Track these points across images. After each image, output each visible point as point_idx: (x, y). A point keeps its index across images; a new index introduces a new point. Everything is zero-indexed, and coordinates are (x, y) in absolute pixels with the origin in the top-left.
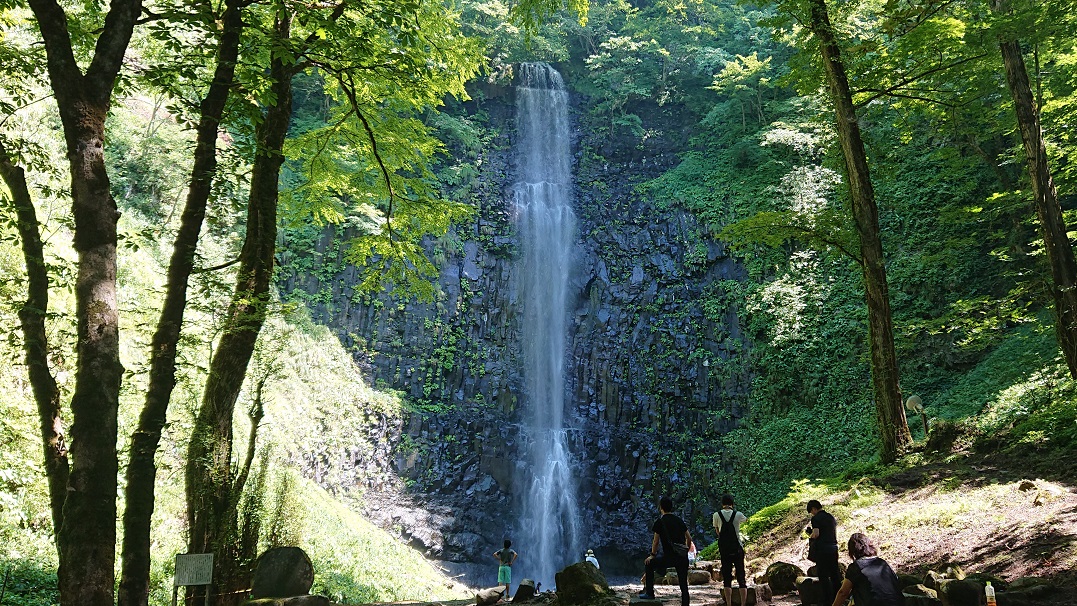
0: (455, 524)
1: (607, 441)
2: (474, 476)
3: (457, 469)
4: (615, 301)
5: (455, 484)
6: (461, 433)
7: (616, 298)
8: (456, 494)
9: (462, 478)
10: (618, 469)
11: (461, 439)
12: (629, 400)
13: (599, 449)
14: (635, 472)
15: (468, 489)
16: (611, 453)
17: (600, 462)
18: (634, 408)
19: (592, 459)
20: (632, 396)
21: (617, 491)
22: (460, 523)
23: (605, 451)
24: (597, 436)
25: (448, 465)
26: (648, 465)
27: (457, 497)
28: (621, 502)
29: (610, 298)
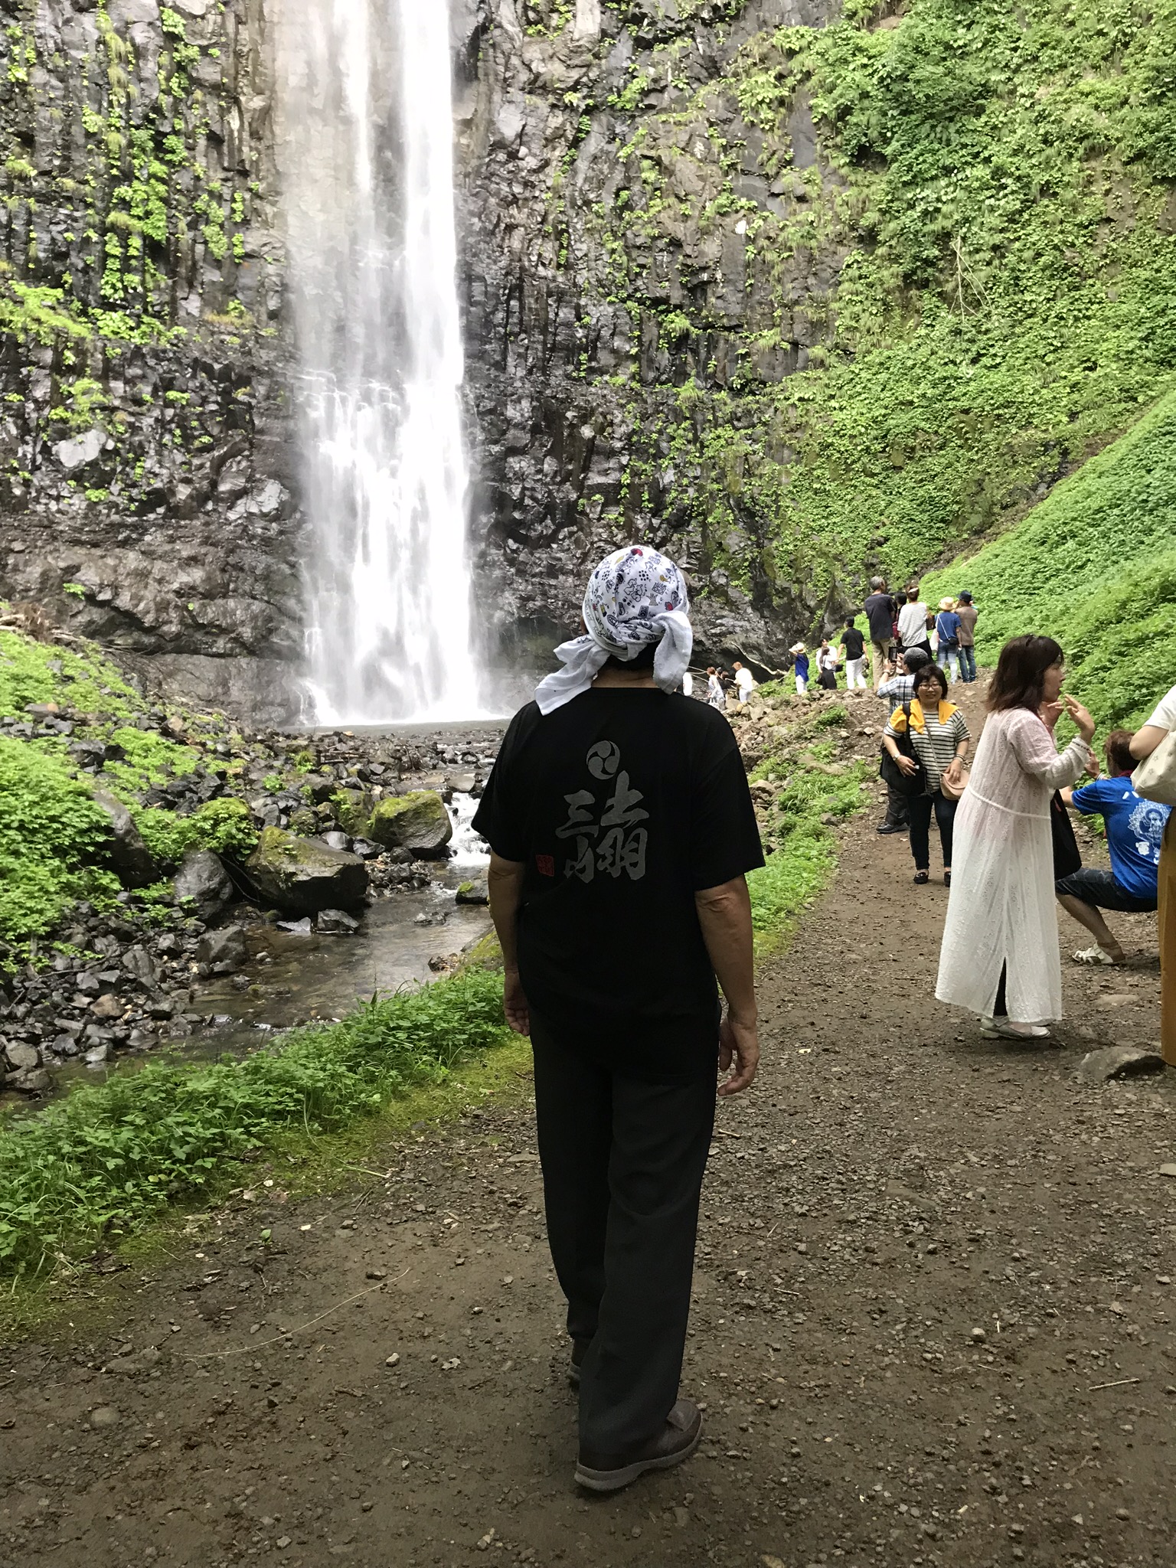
0: (208, 579)
1: (525, 404)
2: (241, 482)
3: (202, 466)
4: (537, 86)
5: (201, 498)
6: (202, 387)
7: (538, 76)
8: (203, 518)
9: (214, 485)
10: (550, 464)
11: (204, 401)
12: (572, 317)
13: (508, 421)
14: (586, 469)
15: (230, 508)
16: (535, 430)
17: (513, 451)
18: (580, 333)
19: (496, 442)
20: (578, 308)
21: (550, 509)
22: (219, 578)
23: (520, 426)
24: (504, 397)
25: (179, 458)
26: (612, 453)
27: (207, 524)
28: (556, 532)
29: (524, 76)
